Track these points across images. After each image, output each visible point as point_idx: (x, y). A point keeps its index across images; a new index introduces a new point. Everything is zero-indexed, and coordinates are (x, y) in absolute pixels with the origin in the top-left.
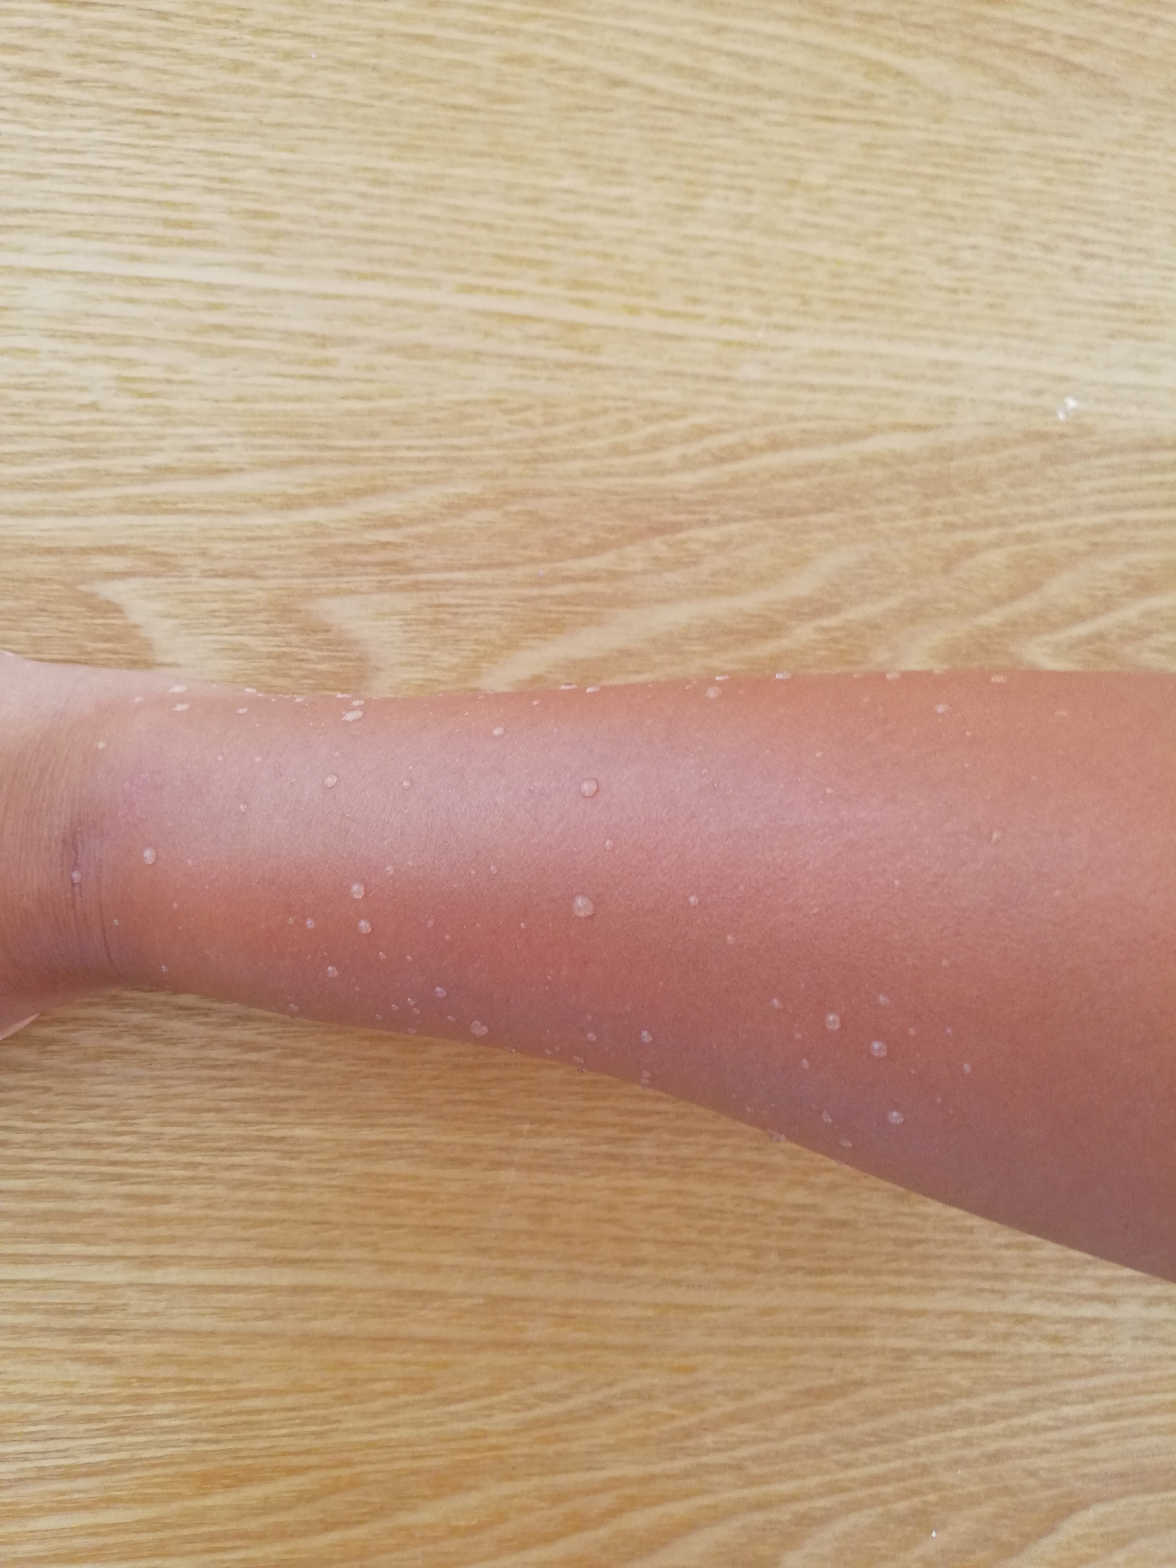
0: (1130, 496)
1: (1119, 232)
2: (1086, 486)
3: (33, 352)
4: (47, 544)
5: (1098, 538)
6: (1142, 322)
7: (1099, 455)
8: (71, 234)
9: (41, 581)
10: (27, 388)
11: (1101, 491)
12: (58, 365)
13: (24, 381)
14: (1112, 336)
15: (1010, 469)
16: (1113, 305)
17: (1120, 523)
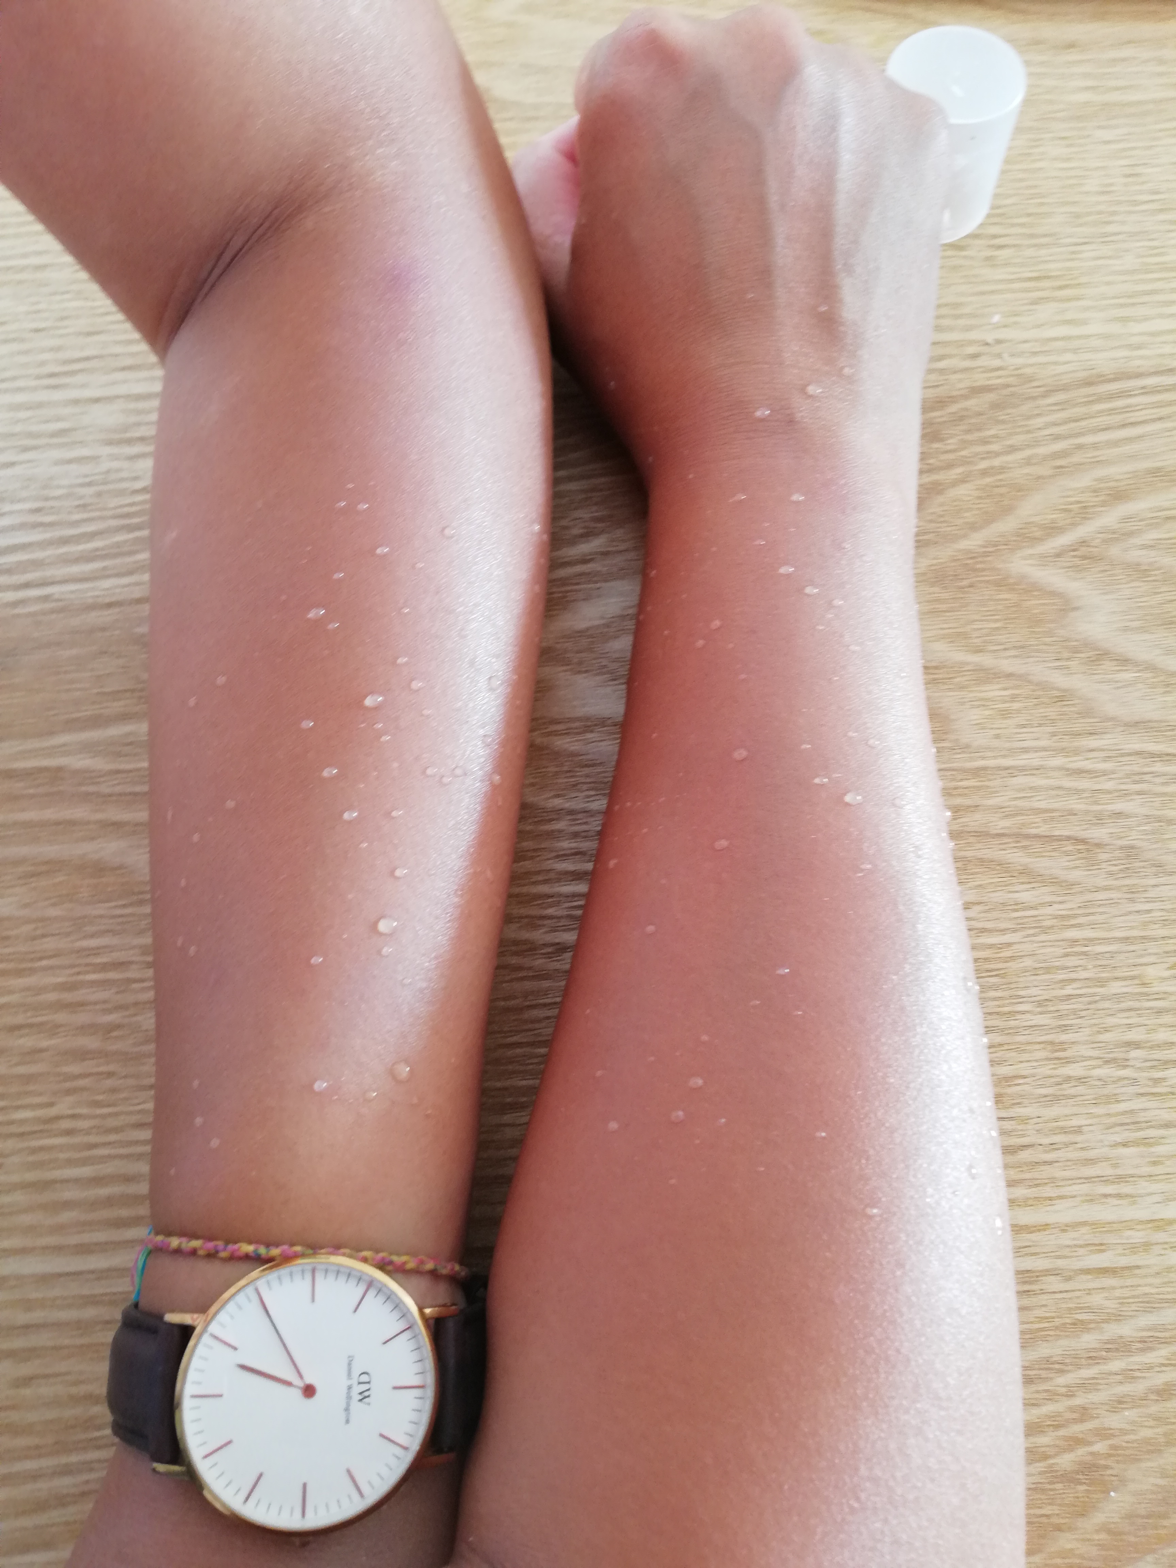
0: (1083, 423)
1: (1022, 225)
2: (1039, 422)
3: (94, 459)
4: (107, 600)
5: (1059, 463)
6: (1060, 288)
7: (1045, 395)
8: (124, 369)
9: (103, 629)
10: (90, 484)
11: (1055, 424)
12: (115, 464)
13: (87, 480)
14: (1035, 302)
15: (962, 418)
16: (1030, 279)
17: (1080, 447)
